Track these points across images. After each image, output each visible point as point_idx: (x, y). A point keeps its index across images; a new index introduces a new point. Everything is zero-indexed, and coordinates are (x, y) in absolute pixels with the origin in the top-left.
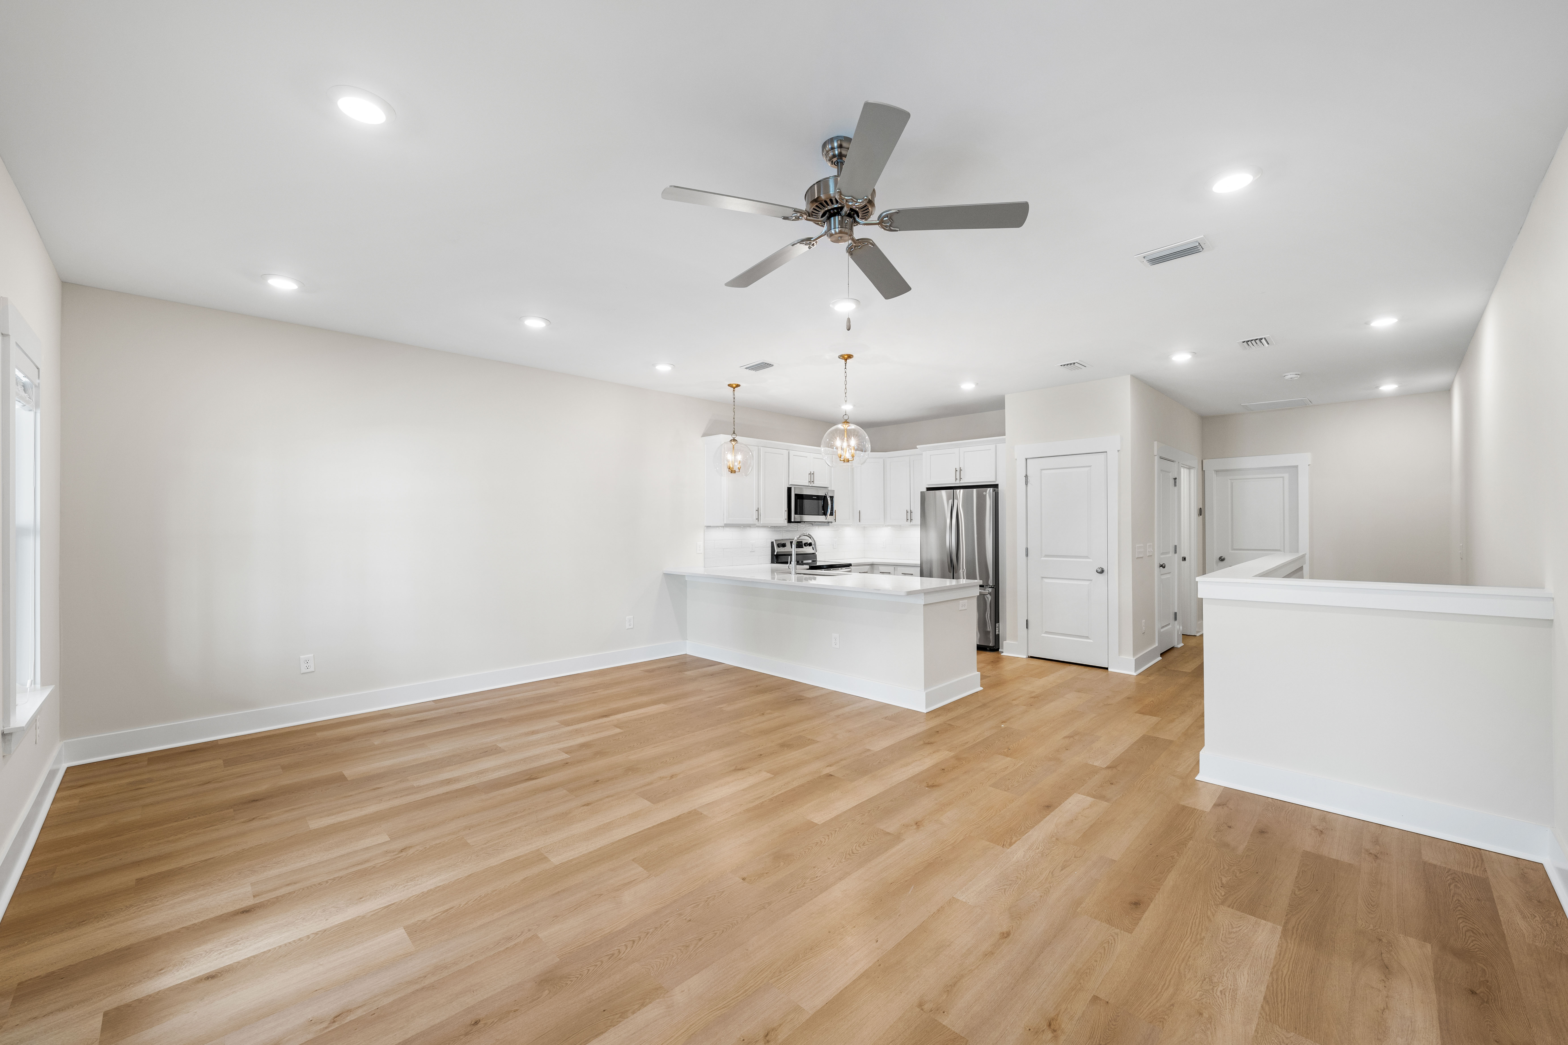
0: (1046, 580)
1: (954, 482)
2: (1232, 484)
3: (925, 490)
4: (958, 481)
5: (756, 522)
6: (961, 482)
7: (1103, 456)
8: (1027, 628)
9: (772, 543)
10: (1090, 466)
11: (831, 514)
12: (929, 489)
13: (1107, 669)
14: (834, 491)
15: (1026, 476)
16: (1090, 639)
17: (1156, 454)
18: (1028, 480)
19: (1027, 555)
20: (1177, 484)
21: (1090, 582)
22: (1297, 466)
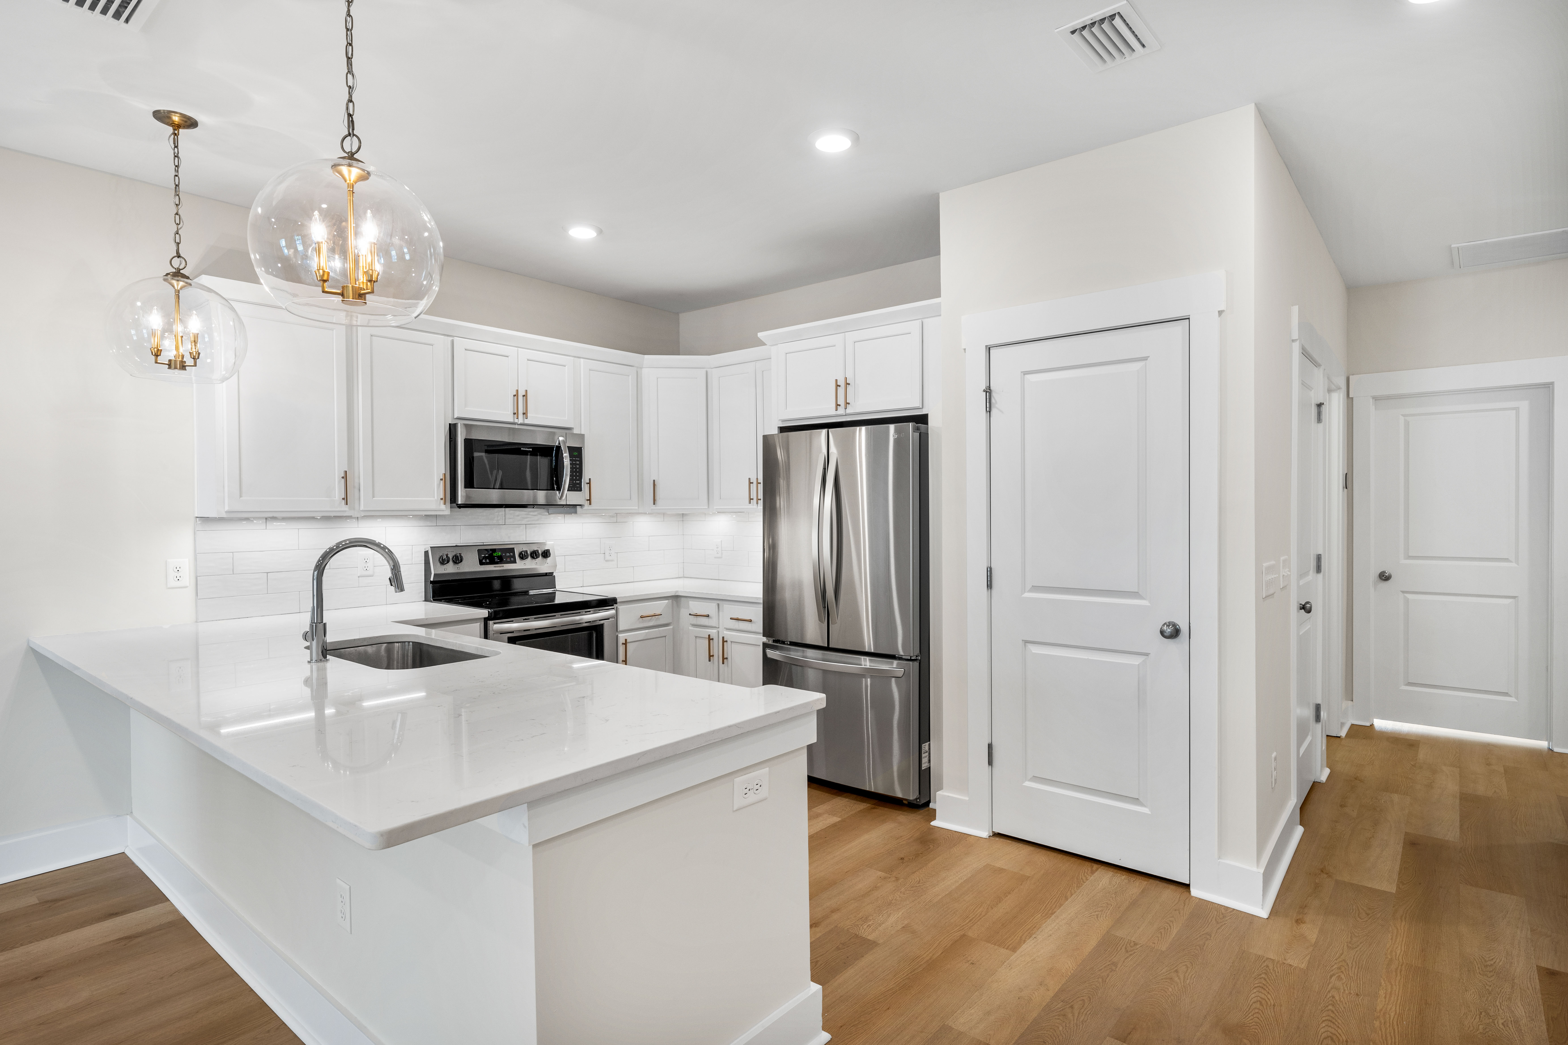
0: (1035, 650)
1: (834, 412)
2: (1407, 424)
3: (775, 431)
4: (841, 411)
5: (343, 509)
6: (849, 411)
7: (1178, 329)
8: (990, 762)
9: (426, 553)
10: (1145, 359)
11: (576, 486)
12: (783, 430)
13: (1187, 886)
14: (583, 435)
15: (988, 391)
16: (1145, 806)
17: (1295, 336)
18: (993, 401)
19: (990, 586)
20: (1323, 417)
21: (1142, 658)
22: (1552, 383)
